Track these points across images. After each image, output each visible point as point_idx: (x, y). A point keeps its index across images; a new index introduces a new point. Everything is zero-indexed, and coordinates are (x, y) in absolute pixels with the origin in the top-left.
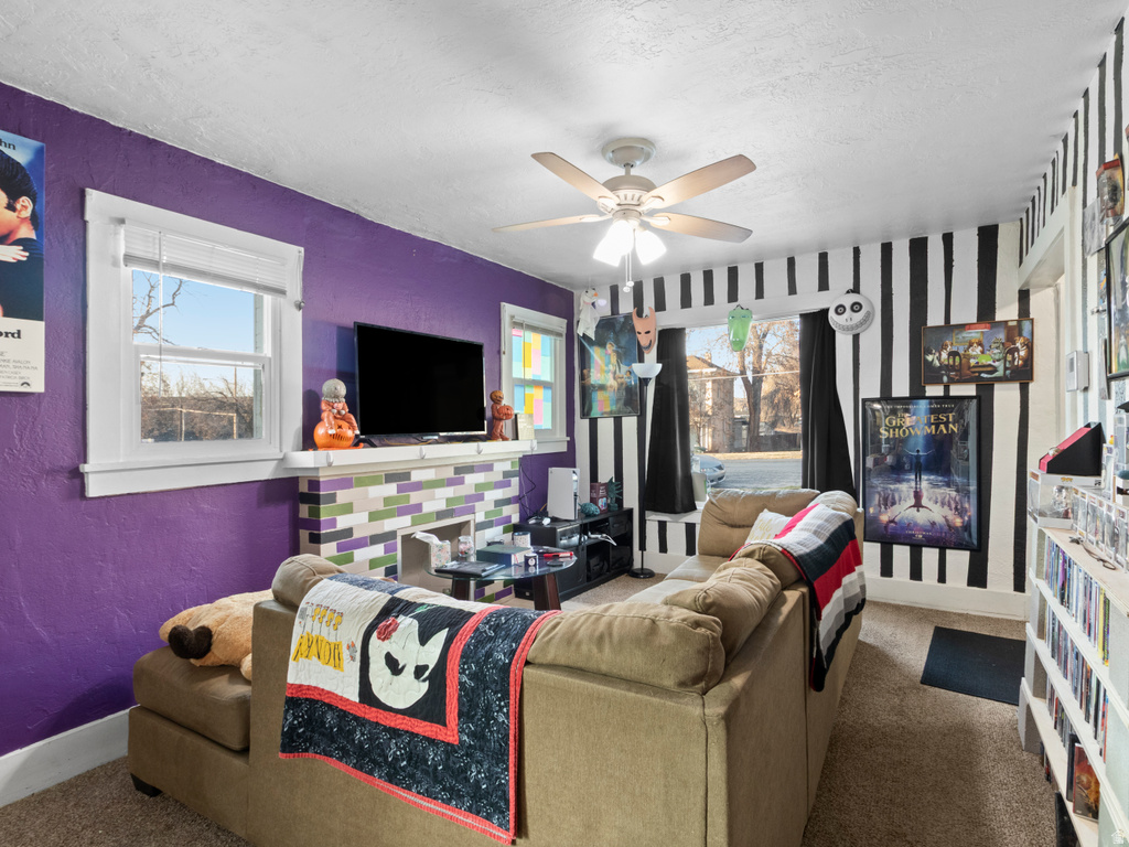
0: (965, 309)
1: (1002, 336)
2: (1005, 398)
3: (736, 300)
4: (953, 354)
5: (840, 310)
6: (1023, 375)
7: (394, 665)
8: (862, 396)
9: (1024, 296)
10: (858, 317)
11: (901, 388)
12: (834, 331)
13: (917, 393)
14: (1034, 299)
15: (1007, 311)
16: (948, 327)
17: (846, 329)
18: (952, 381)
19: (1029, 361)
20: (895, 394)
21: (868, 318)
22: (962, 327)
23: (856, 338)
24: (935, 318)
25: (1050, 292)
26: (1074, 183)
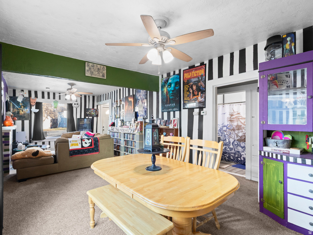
0: (91, 107)
1: (95, 111)
2: (95, 118)
3: (55, 99)
4: (90, 113)
5: (75, 104)
6: (97, 116)
7: (86, 143)
8: (77, 118)
9: (97, 106)
10: (78, 106)
12: (73, 107)
13: (85, 118)
14: (98, 106)
15: (95, 108)
16: (89, 109)
17: (75, 107)
18: (89, 116)
19: (98, 114)
20: (82, 118)
21: (79, 106)
22: (91, 109)
23: (77, 109)
24: (87, 107)
25: (100, 106)
26: (110, 99)
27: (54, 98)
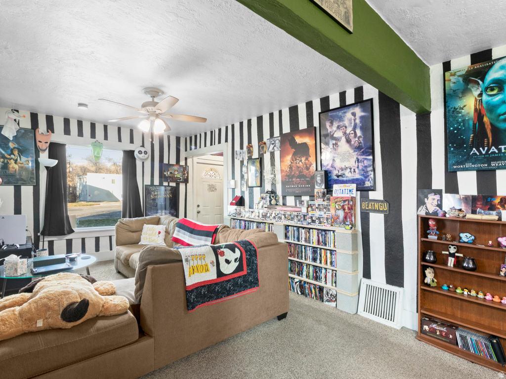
0: (173, 161)
1: (182, 170)
2: (182, 187)
3: (95, 138)
4: (171, 173)
5: (140, 152)
6: (186, 181)
7: (228, 262)
8: (145, 184)
9: (186, 159)
10: (146, 156)
11: (156, 182)
12: (135, 159)
13: (161, 184)
14: (188, 160)
15: (182, 163)
16: (169, 165)
17: (141, 159)
18: (171, 181)
19: (188, 177)
20: (155, 184)
21: (148, 158)
22: (173, 165)
23: (143, 163)
24: (166, 161)
25: (191, 159)
26: (226, 141)
27: (93, 135)
